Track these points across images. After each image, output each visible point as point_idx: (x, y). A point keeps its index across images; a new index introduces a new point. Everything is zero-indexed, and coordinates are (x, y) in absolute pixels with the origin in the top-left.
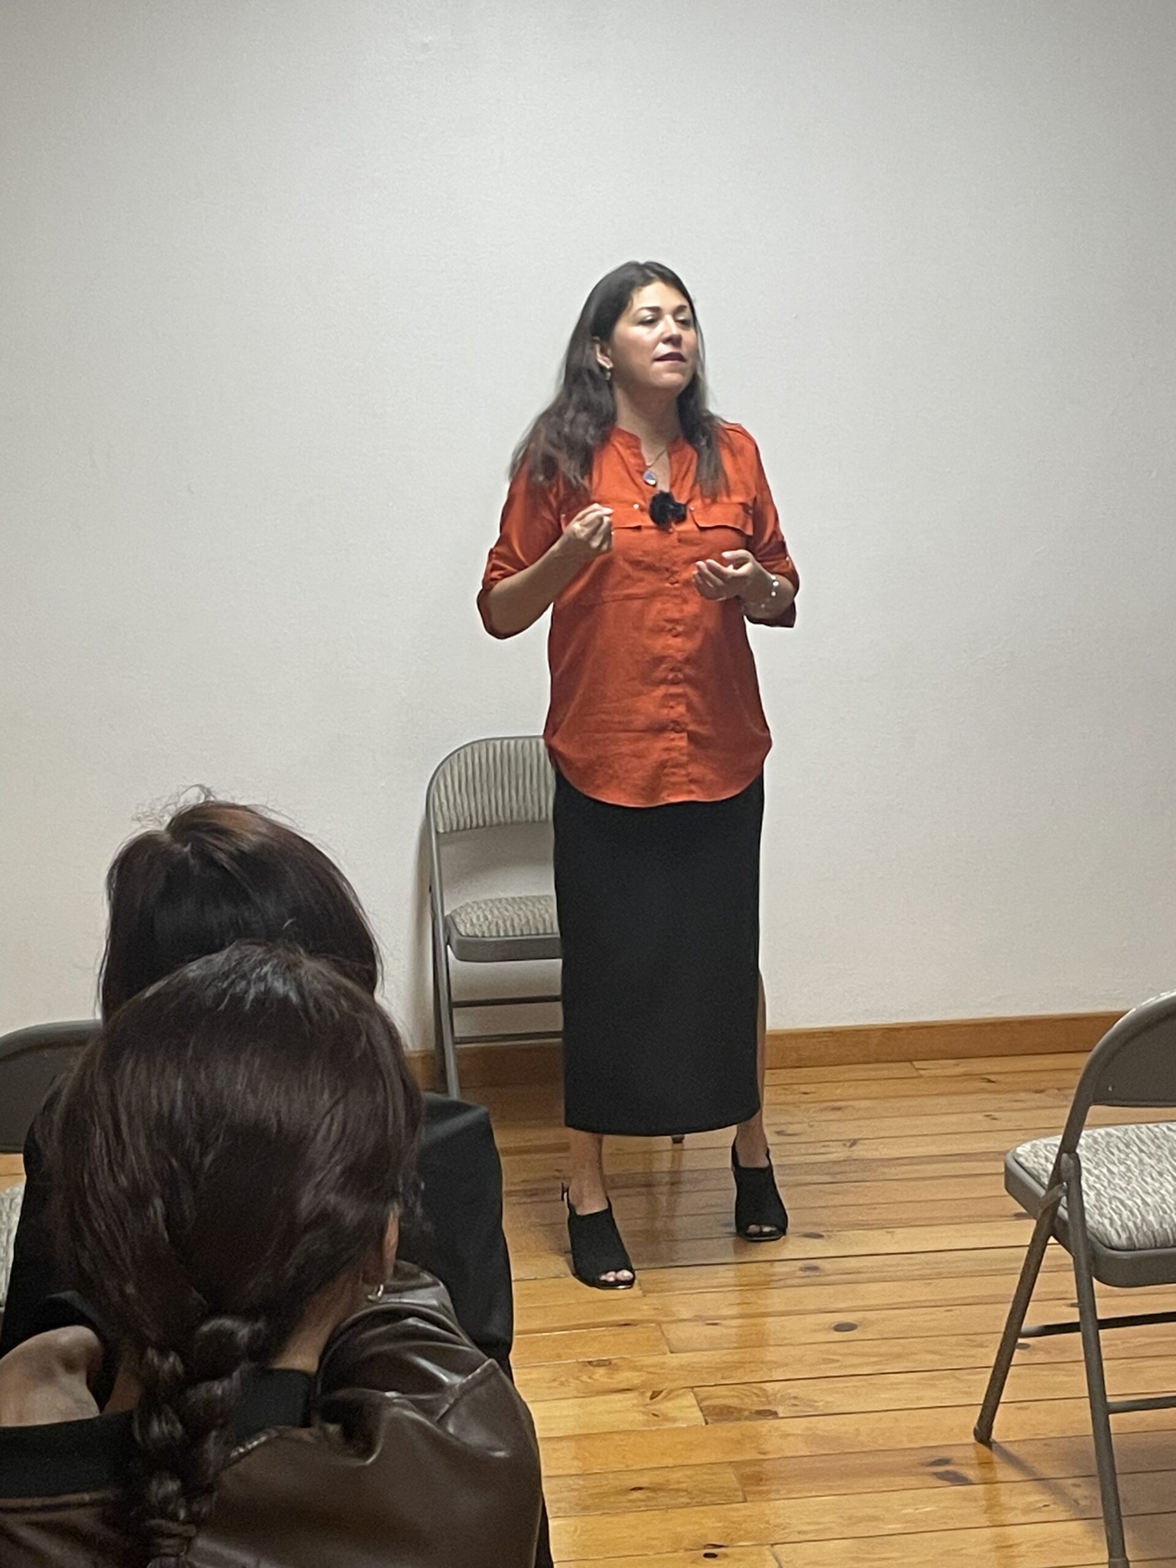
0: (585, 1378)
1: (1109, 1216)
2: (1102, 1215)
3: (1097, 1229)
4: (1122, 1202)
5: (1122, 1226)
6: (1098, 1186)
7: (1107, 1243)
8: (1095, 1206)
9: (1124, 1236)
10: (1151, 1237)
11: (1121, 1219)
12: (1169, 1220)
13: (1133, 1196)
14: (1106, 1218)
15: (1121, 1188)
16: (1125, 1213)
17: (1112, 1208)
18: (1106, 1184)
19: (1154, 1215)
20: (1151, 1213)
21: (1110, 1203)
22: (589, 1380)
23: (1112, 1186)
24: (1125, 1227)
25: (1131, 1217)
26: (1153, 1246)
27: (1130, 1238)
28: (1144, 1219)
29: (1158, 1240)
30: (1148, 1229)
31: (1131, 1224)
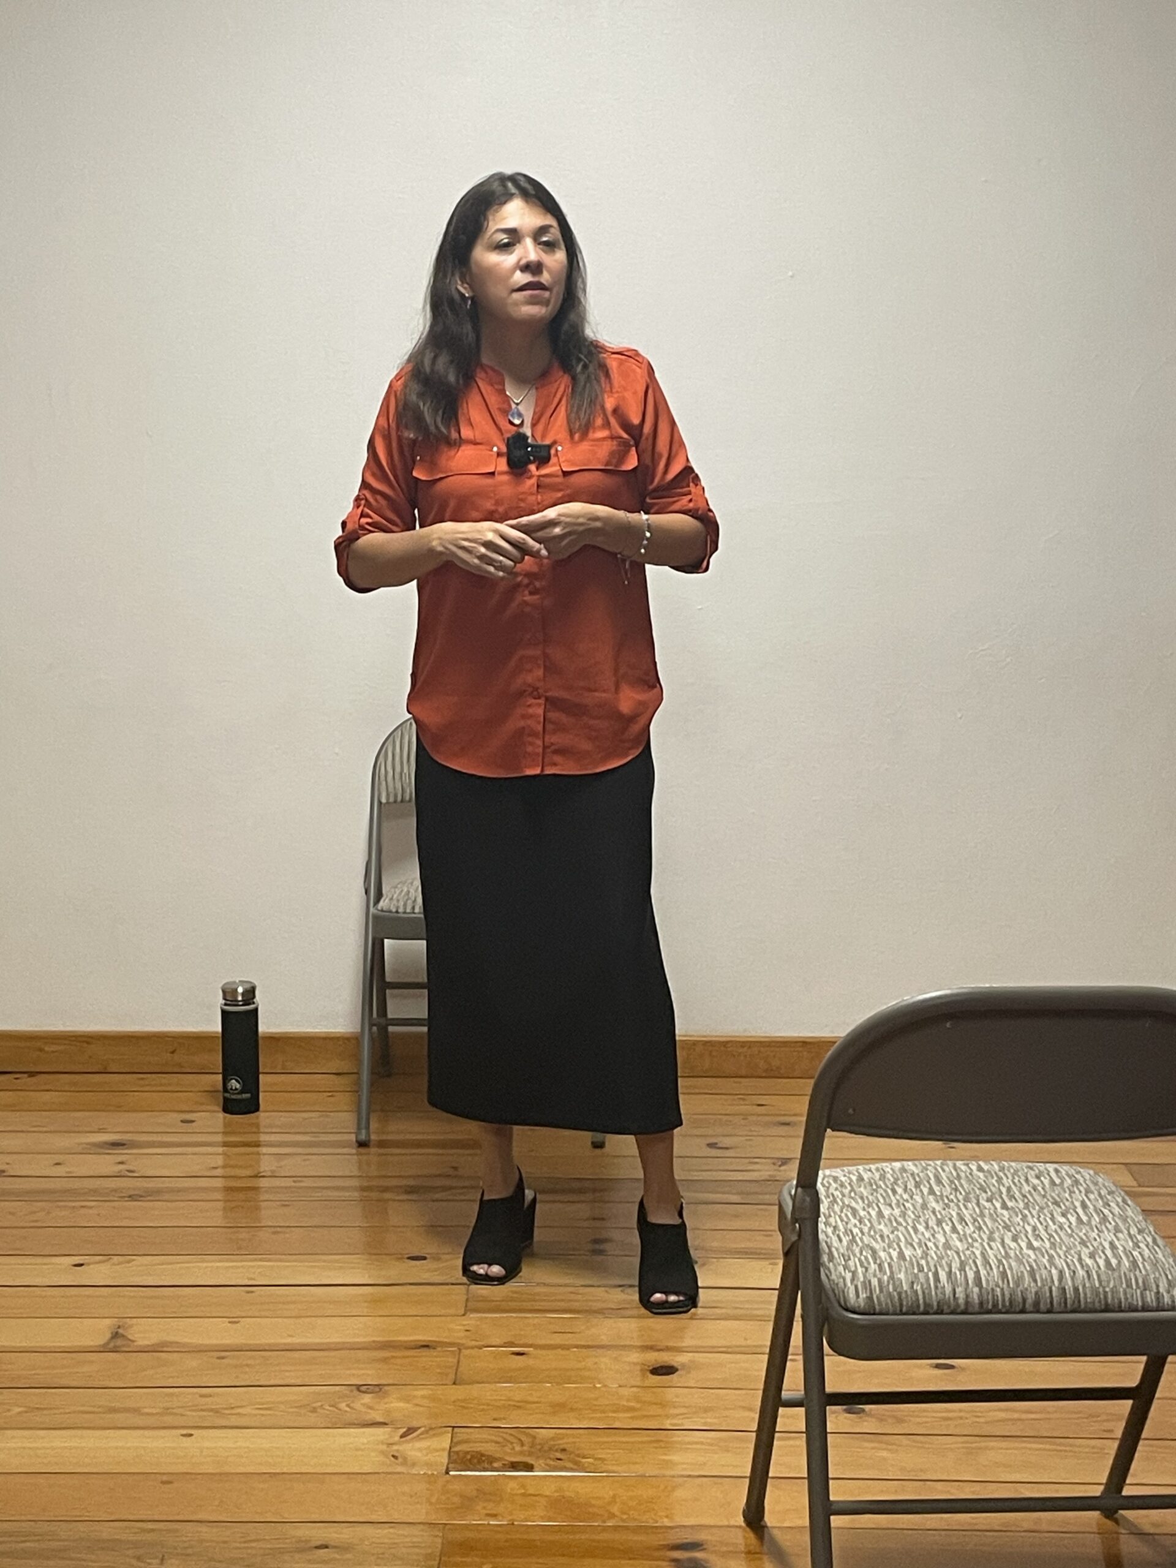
0: (343, 1406)
1: (853, 1269)
2: (845, 1267)
3: (837, 1284)
4: (874, 1252)
5: (864, 1282)
6: (856, 1231)
7: (842, 1303)
8: (843, 1255)
9: (863, 1296)
10: (897, 1297)
11: (865, 1276)
12: (922, 1280)
13: (889, 1247)
14: (849, 1271)
15: (882, 1236)
16: (873, 1267)
17: (860, 1260)
18: (866, 1230)
19: (906, 1272)
20: (903, 1269)
21: (861, 1254)
22: (348, 1409)
23: (872, 1233)
24: (867, 1284)
25: (878, 1272)
26: (898, 1311)
27: (870, 1298)
28: (892, 1277)
29: (905, 1303)
30: (895, 1290)
31: (875, 1282)
